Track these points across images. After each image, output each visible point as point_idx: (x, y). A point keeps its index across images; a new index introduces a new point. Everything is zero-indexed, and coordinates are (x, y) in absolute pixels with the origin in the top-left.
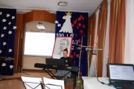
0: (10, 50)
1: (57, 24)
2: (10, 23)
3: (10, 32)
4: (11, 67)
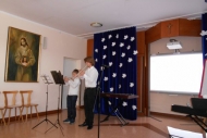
0: (132, 85)
2: (129, 48)
3: (130, 60)
4: (134, 107)
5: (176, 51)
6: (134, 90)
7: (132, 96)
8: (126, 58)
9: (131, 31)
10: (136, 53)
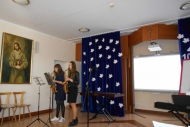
0: (118, 84)
1: (182, 39)
2: (114, 50)
3: (116, 62)
4: (121, 105)
5: (157, 53)
6: (120, 90)
7: (118, 95)
8: (112, 60)
9: (116, 35)
10: (120, 55)
